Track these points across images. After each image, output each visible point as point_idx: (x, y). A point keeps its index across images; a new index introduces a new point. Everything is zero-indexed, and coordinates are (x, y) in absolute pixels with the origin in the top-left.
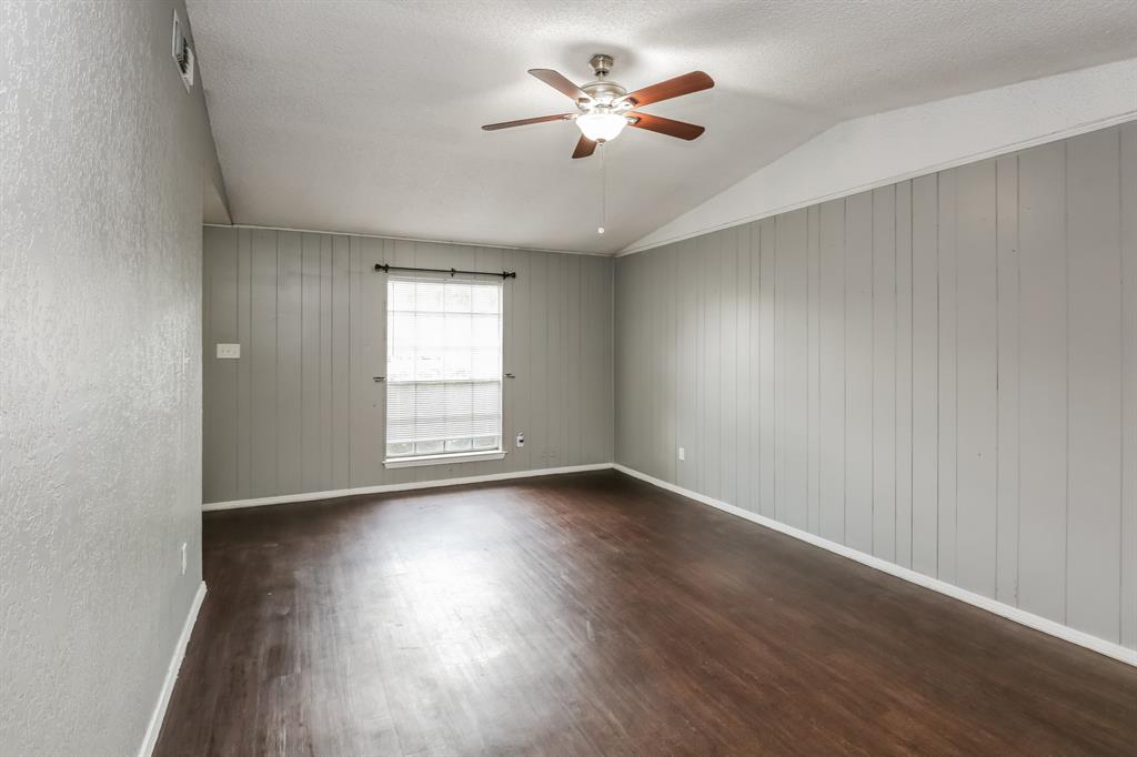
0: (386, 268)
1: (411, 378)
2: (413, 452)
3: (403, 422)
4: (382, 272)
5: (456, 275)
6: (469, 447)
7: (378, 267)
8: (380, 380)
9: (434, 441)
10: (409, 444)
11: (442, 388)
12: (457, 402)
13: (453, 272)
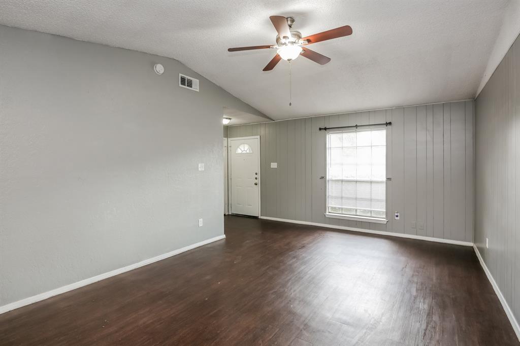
0: (325, 129)
1: (340, 178)
2: (341, 212)
3: (336, 198)
4: (323, 131)
5: (358, 128)
6: (369, 215)
7: (320, 129)
8: (323, 178)
9: (351, 209)
10: (340, 208)
11: (354, 183)
12: (363, 191)
13: (356, 126)
